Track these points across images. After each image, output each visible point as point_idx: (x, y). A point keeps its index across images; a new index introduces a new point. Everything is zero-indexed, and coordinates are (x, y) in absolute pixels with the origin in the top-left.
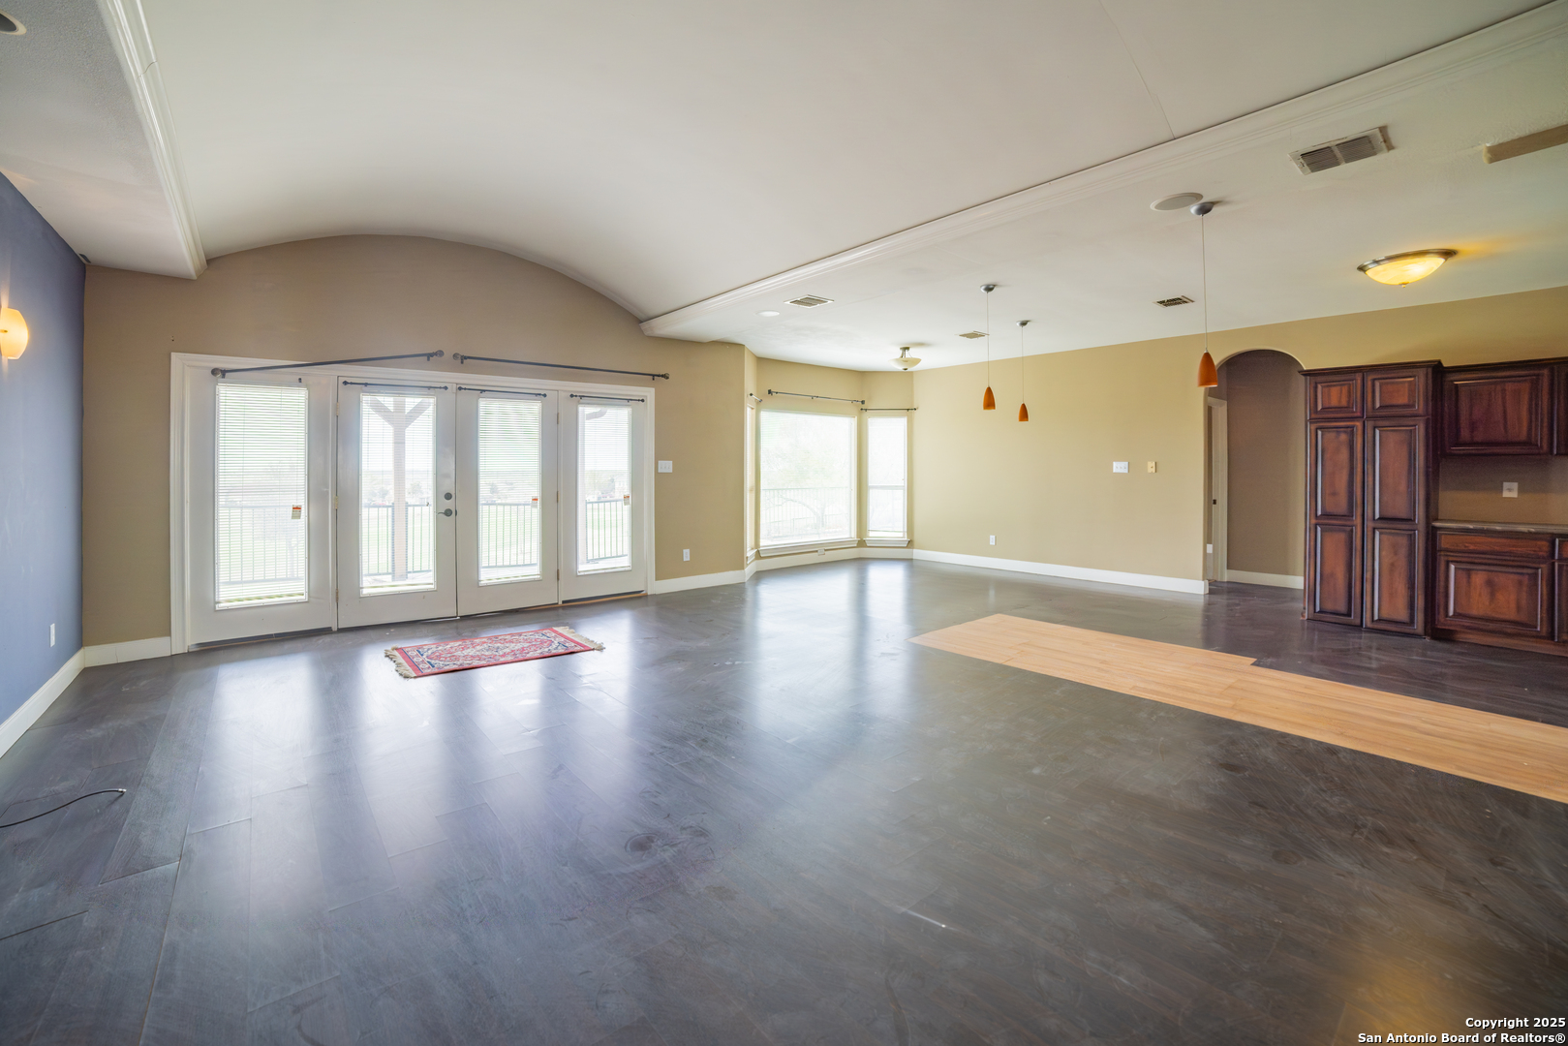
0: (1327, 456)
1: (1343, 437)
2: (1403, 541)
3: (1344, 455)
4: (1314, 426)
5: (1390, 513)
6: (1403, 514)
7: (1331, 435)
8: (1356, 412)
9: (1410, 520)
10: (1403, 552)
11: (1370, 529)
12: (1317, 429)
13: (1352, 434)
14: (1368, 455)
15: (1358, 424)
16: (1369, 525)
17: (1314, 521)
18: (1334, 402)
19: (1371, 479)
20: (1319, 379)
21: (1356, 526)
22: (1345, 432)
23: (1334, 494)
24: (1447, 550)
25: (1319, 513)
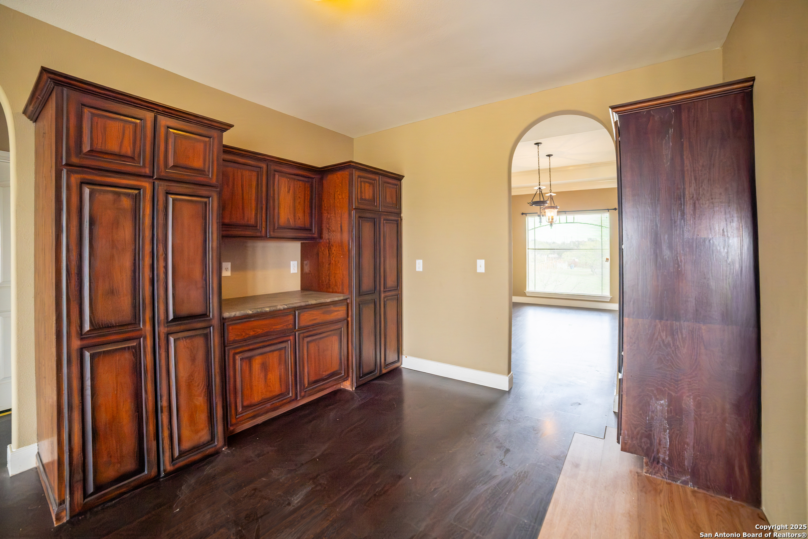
0: (99, 231)
1: (126, 203)
2: (200, 342)
3: (126, 232)
4: (75, 179)
5: (185, 311)
6: (198, 309)
7: (106, 197)
8: (144, 166)
9: (204, 316)
10: (201, 355)
11: (163, 336)
12: (82, 183)
13: (136, 199)
14: (159, 232)
15: (147, 185)
16: (162, 330)
17: (76, 343)
18: (113, 146)
19: (162, 264)
20: (88, 99)
21: (145, 338)
22: (128, 195)
23: (112, 292)
24: (235, 342)
25: (87, 327)
